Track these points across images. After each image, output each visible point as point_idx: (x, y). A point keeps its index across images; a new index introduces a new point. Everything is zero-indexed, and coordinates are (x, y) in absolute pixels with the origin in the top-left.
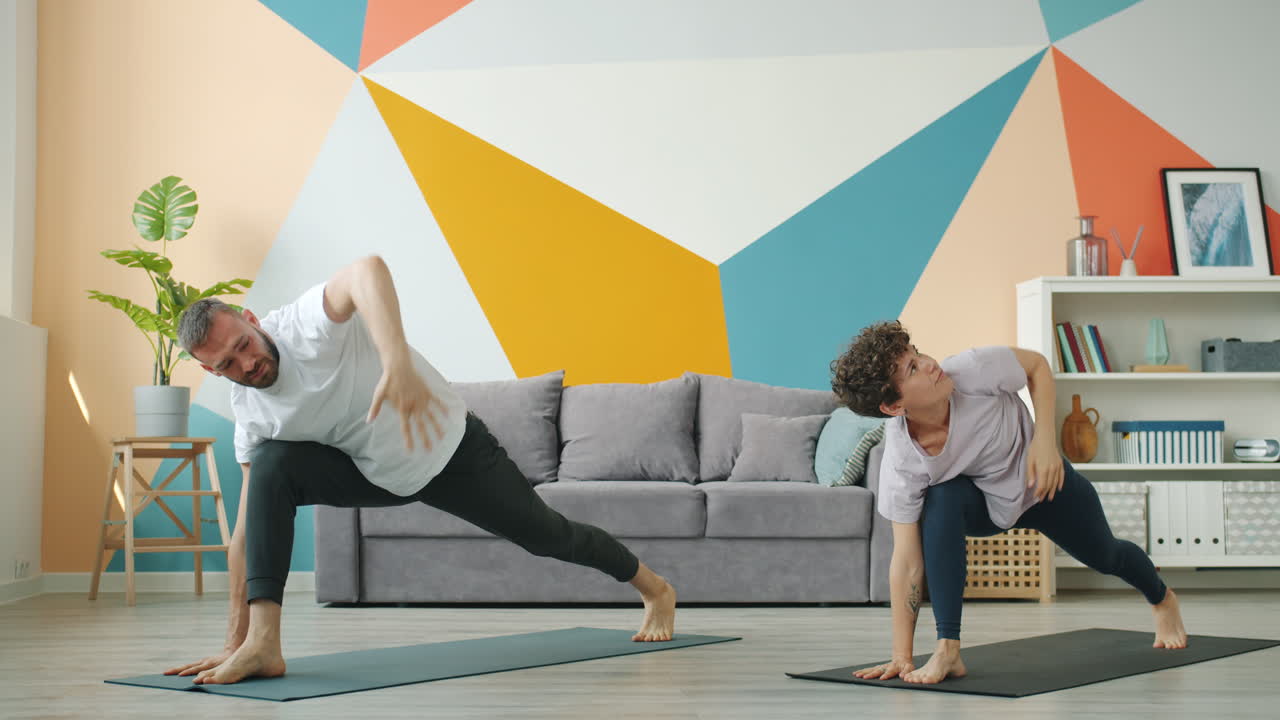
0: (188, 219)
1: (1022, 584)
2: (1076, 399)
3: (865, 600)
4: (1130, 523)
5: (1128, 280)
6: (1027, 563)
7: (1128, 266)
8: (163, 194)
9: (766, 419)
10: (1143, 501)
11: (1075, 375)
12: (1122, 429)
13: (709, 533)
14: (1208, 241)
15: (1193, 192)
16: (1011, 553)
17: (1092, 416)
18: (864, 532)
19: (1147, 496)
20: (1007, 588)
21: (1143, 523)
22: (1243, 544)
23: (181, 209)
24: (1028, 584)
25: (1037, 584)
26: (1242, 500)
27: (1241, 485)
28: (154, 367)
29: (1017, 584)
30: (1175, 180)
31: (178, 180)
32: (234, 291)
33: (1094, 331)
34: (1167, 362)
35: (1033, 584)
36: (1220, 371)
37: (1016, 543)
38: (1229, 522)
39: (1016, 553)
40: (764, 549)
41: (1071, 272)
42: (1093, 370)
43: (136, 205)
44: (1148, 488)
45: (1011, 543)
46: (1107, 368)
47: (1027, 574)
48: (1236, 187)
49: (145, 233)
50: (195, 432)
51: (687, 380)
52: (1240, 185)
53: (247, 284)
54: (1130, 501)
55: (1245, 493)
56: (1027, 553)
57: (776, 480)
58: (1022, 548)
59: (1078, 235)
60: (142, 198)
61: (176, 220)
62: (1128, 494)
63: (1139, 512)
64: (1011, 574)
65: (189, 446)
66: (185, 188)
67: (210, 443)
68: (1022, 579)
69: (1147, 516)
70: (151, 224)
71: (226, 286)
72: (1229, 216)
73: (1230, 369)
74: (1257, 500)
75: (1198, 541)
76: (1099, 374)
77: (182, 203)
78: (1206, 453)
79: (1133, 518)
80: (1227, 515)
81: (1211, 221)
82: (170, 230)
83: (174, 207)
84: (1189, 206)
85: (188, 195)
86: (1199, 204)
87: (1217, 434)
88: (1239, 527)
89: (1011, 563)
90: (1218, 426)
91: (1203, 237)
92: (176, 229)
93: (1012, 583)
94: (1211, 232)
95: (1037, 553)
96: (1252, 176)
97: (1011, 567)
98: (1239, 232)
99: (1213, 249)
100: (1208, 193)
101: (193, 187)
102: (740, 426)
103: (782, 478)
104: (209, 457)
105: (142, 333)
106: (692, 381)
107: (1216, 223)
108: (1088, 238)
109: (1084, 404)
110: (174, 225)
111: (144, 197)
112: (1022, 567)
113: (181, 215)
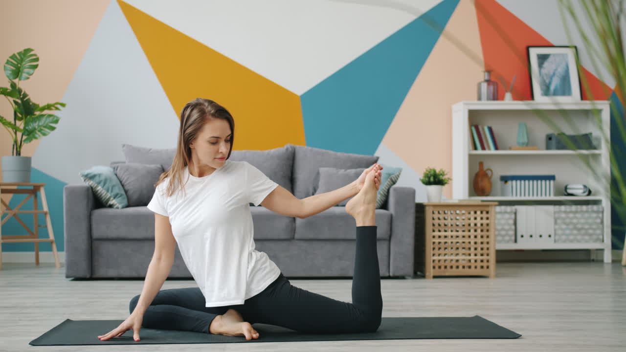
0: (31, 71)
1: (479, 267)
2: (481, 164)
3: (387, 275)
4: (507, 227)
5: (508, 103)
6: (482, 255)
7: (508, 96)
8: (23, 57)
9: (332, 170)
10: (513, 216)
11: (480, 152)
12: (505, 179)
13: (297, 236)
14: (550, 83)
15: (543, 58)
16: (472, 249)
17: (489, 173)
18: (387, 236)
19: (515, 214)
20: (470, 270)
21: (513, 227)
22: (564, 237)
23: (30, 65)
24: (482, 267)
25: (488, 267)
26: (563, 215)
27: (563, 208)
28: (12, 147)
29: (476, 267)
30: (534, 52)
31: (32, 50)
32: (57, 109)
33: (490, 129)
34: (528, 145)
35: (485, 267)
36: (554, 149)
37: (476, 243)
38: (557, 227)
39: (476, 249)
40: (328, 247)
41: (480, 99)
42: (489, 149)
43: (8, 60)
44: (516, 210)
45: (472, 243)
46: (496, 148)
47: (482, 261)
48: (564, 56)
49: (8, 75)
50: (34, 181)
51: (287, 149)
52: (567, 55)
53: (63, 105)
54: (507, 216)
55: (565, 212)
56: (482, 249)
57: (337, 206)
58: (479, 246)
59: (483, 80)
60: (11, 57)
61: (26, 70)
62: (506, 212)
63: (512, 222)
64: (473, 261)
65: (32, 188)
66: (35, 55)
67: (42, 186)
68: (479, 264)
69: (515, 224)
70: (13, 71)
71: (53, 105)
72: (561, 70)
73: (558, 148)
74: (571, 215)
75: (541, 236)
76: (492, 151)
77: (31, 62)
78: (546, 191)
79: (509, 224)
80: (556, 223)
81: (552, 74)
82: (21, 75)
83: (27, 64)
84: (540, 65)
85: (35, 59)
86: (546, 64)
87: (552, 182)
88: (562, 229)
89: (472, 255)
90: (552, 178)
91: (547, 81)
92: (24, 75)
93: (473, 267)
94: (551, 78)
95: (488, 249)
96: (574, 50)
97: (472, 257)
98: (566, 78)
99: (552, 88)
100: (550, 59)
101: (39, 55)
102: (318, 173)
103: (341, 205)
104: (42, 193)
105: (5, 129)
106: (290, 149)
107: (554, 74)
108: (488, 82)
109: (485, 167)
110: (24, 73)
111: (13, 57)
112: (479, 257)
113: (28, 68)
